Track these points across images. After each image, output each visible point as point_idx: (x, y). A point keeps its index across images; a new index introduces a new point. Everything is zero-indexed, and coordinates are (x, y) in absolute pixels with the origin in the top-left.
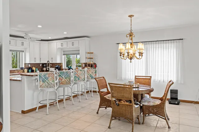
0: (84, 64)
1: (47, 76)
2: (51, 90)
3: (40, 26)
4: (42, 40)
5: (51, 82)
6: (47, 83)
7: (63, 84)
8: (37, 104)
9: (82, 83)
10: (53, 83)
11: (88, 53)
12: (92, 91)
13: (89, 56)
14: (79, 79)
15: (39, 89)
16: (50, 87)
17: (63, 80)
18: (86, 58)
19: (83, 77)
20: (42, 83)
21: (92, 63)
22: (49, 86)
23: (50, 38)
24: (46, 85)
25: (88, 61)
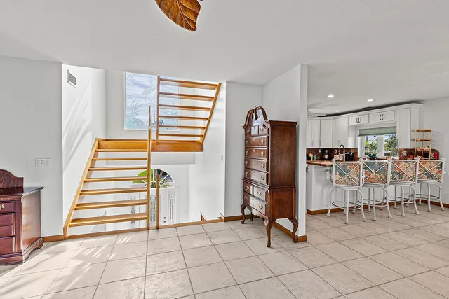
0: (405, 152)
1: (348, 167)
2: (354, 188)
3: (331, 96)
4: (328, 116)
5: (354, 177)
6: (346, 178)
7: (371, 182)
8: (327, 205)
9: (408, 184)
10: (357, 179)
11: (418, 131)
12: (429, 203)
13: (418, 136)
14: (400, 177)
15: (334, 184)
16: (352, 184)
17: (372, 176)
18: (413, 140)
19: (410, 174)
20: (338, 176)
21: (426, 149)
22: (350, 182)
23: (338, 111)
24: (344, 180)
25: (417, 146)
